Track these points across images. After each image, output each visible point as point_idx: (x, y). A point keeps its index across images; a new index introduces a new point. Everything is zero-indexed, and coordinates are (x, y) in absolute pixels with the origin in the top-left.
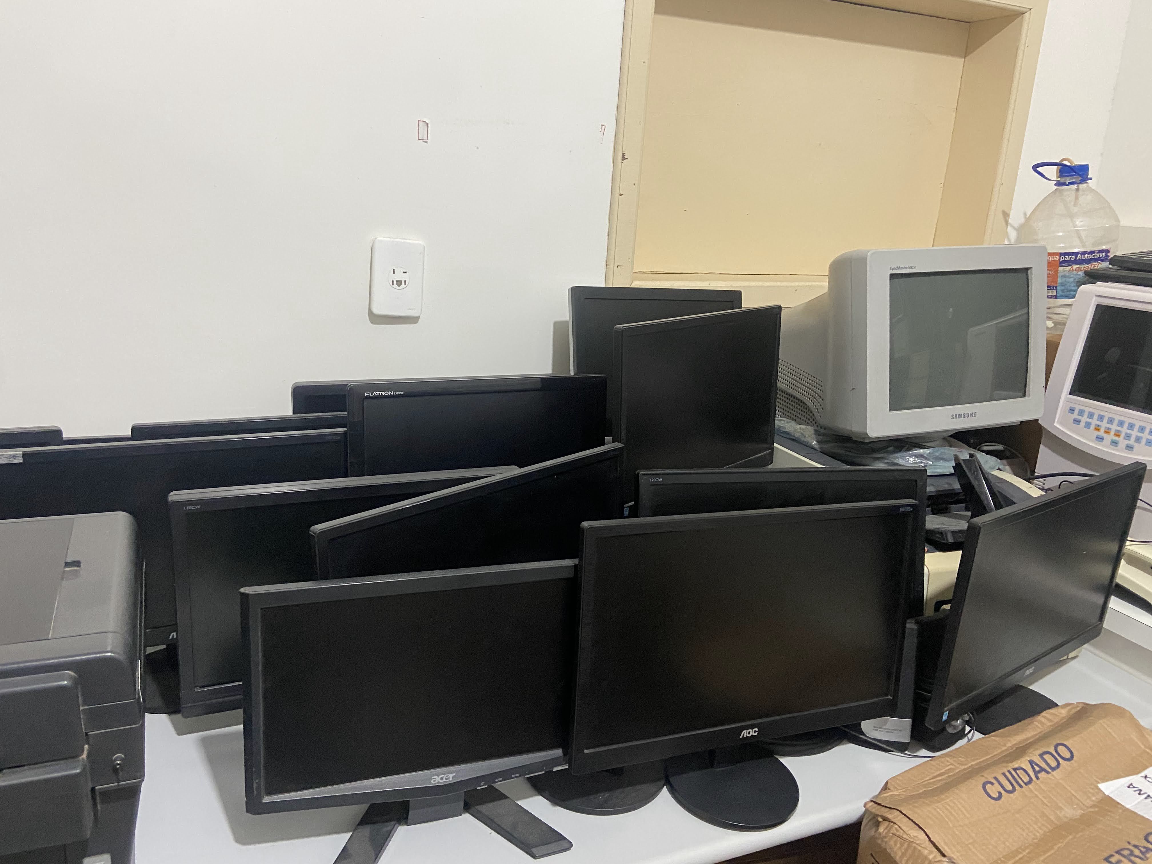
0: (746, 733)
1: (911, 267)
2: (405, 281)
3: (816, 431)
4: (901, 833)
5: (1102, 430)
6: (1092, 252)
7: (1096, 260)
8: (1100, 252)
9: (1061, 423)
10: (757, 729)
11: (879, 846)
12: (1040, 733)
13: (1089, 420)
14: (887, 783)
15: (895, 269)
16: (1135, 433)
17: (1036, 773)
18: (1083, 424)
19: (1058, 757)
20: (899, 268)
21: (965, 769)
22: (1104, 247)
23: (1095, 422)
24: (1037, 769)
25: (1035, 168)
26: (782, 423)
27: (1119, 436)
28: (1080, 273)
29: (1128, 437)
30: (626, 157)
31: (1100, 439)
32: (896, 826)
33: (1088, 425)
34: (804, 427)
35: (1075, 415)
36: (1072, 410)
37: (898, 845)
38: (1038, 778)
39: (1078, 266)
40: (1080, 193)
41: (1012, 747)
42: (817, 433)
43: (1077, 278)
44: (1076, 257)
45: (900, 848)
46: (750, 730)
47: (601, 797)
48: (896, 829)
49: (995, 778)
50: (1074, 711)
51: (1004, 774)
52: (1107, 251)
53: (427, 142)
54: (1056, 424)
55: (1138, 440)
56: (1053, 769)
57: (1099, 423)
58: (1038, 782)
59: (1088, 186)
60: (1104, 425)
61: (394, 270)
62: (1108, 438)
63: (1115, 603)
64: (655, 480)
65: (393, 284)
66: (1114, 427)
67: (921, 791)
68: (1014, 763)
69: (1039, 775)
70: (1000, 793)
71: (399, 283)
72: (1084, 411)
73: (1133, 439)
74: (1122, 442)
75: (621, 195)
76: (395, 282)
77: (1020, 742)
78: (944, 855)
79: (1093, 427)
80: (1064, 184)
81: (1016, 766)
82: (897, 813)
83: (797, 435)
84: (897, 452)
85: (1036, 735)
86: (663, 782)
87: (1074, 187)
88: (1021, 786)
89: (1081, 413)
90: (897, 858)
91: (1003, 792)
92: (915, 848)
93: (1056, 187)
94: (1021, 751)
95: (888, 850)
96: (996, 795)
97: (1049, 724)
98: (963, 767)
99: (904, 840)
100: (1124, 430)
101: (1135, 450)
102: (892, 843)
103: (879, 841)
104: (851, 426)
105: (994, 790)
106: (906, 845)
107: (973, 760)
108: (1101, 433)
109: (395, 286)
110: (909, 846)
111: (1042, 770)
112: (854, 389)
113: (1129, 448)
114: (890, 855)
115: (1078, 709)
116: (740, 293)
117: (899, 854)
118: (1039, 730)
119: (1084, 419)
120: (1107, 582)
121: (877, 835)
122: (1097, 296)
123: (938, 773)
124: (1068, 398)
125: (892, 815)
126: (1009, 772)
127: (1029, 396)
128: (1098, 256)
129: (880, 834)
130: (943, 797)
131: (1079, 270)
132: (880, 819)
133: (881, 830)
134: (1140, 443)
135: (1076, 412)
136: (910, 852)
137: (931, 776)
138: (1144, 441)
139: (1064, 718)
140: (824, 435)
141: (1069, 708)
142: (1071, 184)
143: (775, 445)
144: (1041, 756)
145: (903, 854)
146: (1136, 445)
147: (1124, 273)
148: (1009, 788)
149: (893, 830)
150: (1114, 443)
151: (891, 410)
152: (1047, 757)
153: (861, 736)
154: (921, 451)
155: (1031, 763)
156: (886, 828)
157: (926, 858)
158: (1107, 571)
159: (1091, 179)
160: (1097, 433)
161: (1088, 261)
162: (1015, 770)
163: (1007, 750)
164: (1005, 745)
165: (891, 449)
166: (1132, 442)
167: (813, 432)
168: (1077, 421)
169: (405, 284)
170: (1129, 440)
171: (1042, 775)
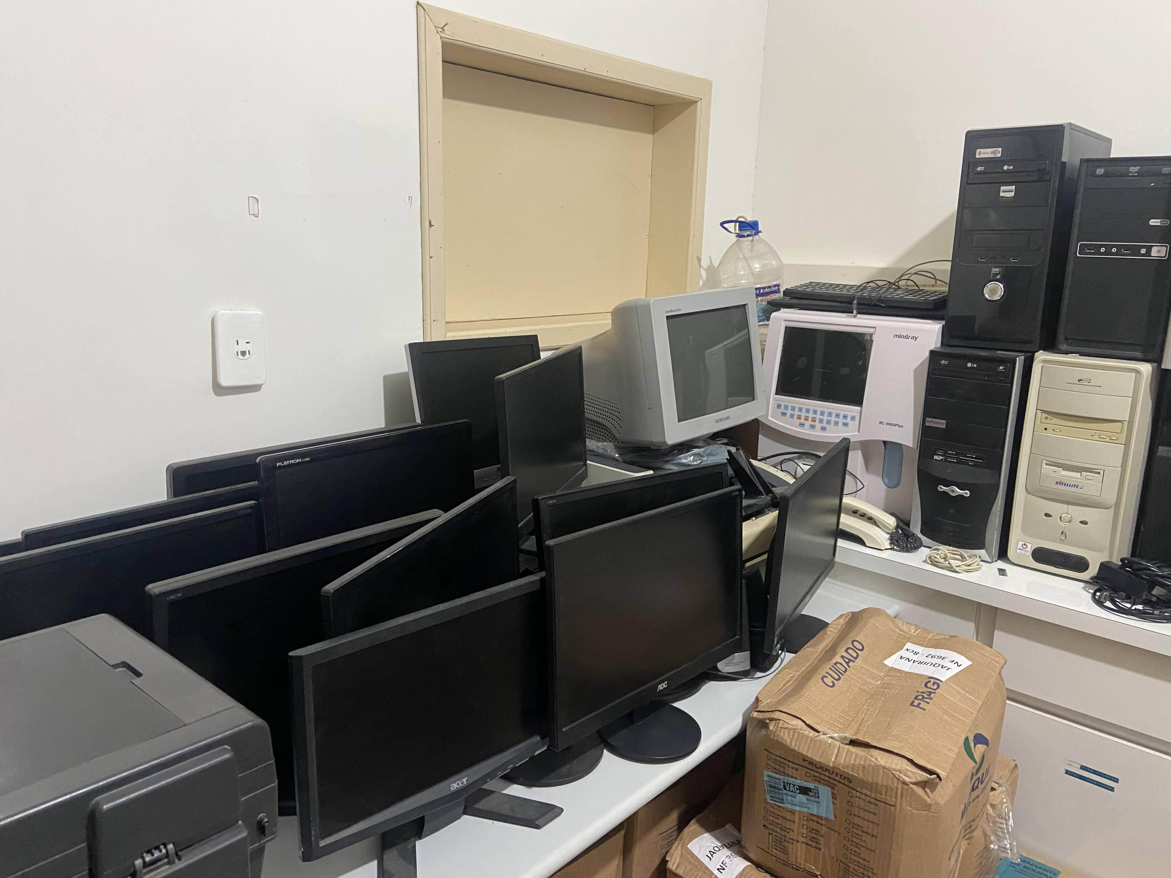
0: (660, 687)
1: (679, 310)
2: (249, 351)
3: (615, 445)
4: (786, 725)
5: (803, 418)
6: (769, 287)
7: (772, 292)
8: (775, 286)
9: (773, 417)
10: (666, 682)
11: (772, 740)
12: (833, 638)
13: (792, 412)
14: (757, 698)
15: (669, 312)
16: (825, 418)
17: (847, 663)
18: (788, 415)
19: (855, 649)
20: (671, 311)
21: (800, 674)
22: (775, 283)
23: (797, 413)
24: (847, 660)
25: (722, 224)
26: (591, 444)
27: (815, 421)
28: (763, 303)
29: (821, 421)
30: (432, 224)
31: (802, 425)
32: (782, 722)
33: (792, 416)
34: (605, 443)
35: (782, 410)
36: (779, 406)
37: (786, 734)
38: (849, 667)
39: (761, 298)
40: (755, 241)
41: (821, 652)
42: (617, 448)
43: (762, 306)
44: (760, 291)
45: (788, 736)
46: (663, 684)
47: (565, 769)
48: (782, 724)
49: (827, 673)
50: (847, 619)
51: (830, 669)
52: (778, 285)
53: (257, 217)
54: (769, 418)
55: (828, 422)
56: (856, 658)
57: (799, 413)
58: (850, 669)
59: (759, 237)
60: (803, 414)
61: (237, 341)
62: (808, 424)
63: (841, 543)
64: (551, 502)
65: (238, 355)
66: (811, 415)
67: (783, 696)
68: (833, 660)
69: (849, 664)
70: (833, 682)
71: (243, 353)
72: (788, 406)
73: (825, 422)
74: (818, 425)
75: (431, 257)
76: (239, 353)
77: (824, 648)
78: (818, 732)
79: (795, 417)
80: (743, 236)
81: (834, 662)
82: (778, 713)
83: (600, 451)
84: (682, 454)
85: (831, 641)
86: (602, 745)
87: (750, 238)
88: (843, 675)
89: (786, 407)
90: (788, 743)
91: (834, 681)
92: (799, 732)
93: (737, 238)
94: (831, 651)
95: (780, 740)
96: (831, 684)
97: (836, 631)
98: (798, 673)
99: (790, 729)
100: (818, 416)
101: (828, 429)
102: (782, 734)
103: (772, 737)
104: (651, 437)
105: (829, 681)
106: (792, 732)
107: (803, 667)
108: (802, 421)
109: (240, 356)
110: (794, 732)
111: (850, 660)
112: (650, 408)
113: (823, 429)
114: (781, 743)
115: (850, 616)
116: (536, 336)
117: (789, 740)
118: (832, 637)
119: (789, 412)
120: (835, 527)
121: (769, 733)
122: (785, 320)
123: (785, 682)
124: (775, 398)
125: (776, 715)
126: (832, 666)
127: (757, 399)
128: (774, 289)
129: (771, 731)
130: (802, 693)
131: (762, 301)
132: (768, 721)
133: (771, 728)
134: (830, 424)
135: (783, 407)
136: (796, 737)
137: (782, 685)
138: (832, 423)
139: (843, 625)
140: (622, 448)
141: (844, 617)
142: (748, 236)
143: (588, 462)
144: (846, 651)
145: (791, 740)
146: (827, 426)
147: (795, 301)
148: (837, 677)
149: (780, 725)
150: (813, 427)
151: (679, 421)
152: (850, 651)
153: (720, 673)
154: (696, 451)
155: (842, 657)
156: (775, 725)
157: (808, 737)
158: (834, 520)
159: (760, 232)
160: (799, 421)
161: (767, 294)
162: (835, 664)
163: (819, 655)
164: (817, 652)
165: (675, 452)
166: (824, 424)
167: (613, 447)
168: (784, 414)
169: (249, 354)
170: (822, 423)
171: (851, 664)
